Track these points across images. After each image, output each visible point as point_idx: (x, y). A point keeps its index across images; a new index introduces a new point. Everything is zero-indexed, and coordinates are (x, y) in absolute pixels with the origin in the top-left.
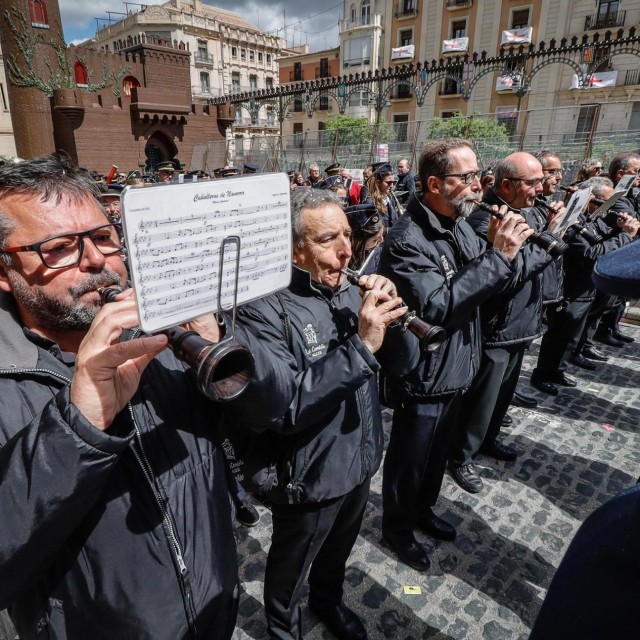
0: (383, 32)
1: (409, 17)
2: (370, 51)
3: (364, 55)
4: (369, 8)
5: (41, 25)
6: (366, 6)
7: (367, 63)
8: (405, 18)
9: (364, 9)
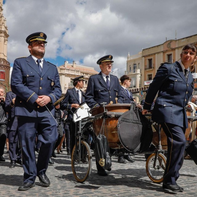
0: (141, 75)
1: (150, 70)
2: (136, 82)
3: (134, 84)
4: (136, 66)
5: (2, 80)
6: (135, 66)
7: (135, 87)
8: (149, 70)
9: (134, 67)
